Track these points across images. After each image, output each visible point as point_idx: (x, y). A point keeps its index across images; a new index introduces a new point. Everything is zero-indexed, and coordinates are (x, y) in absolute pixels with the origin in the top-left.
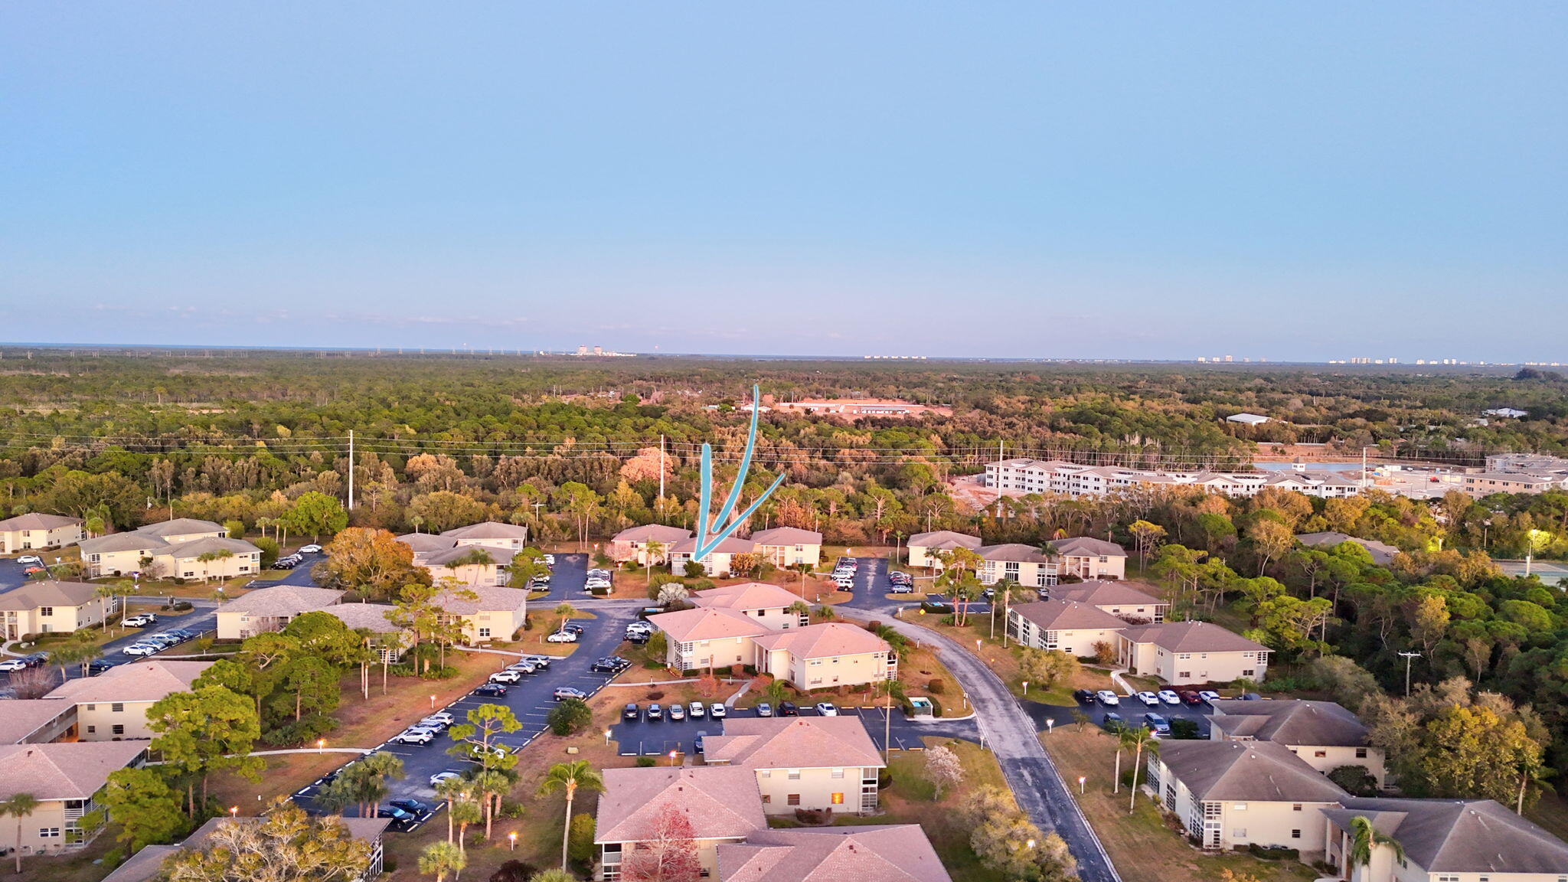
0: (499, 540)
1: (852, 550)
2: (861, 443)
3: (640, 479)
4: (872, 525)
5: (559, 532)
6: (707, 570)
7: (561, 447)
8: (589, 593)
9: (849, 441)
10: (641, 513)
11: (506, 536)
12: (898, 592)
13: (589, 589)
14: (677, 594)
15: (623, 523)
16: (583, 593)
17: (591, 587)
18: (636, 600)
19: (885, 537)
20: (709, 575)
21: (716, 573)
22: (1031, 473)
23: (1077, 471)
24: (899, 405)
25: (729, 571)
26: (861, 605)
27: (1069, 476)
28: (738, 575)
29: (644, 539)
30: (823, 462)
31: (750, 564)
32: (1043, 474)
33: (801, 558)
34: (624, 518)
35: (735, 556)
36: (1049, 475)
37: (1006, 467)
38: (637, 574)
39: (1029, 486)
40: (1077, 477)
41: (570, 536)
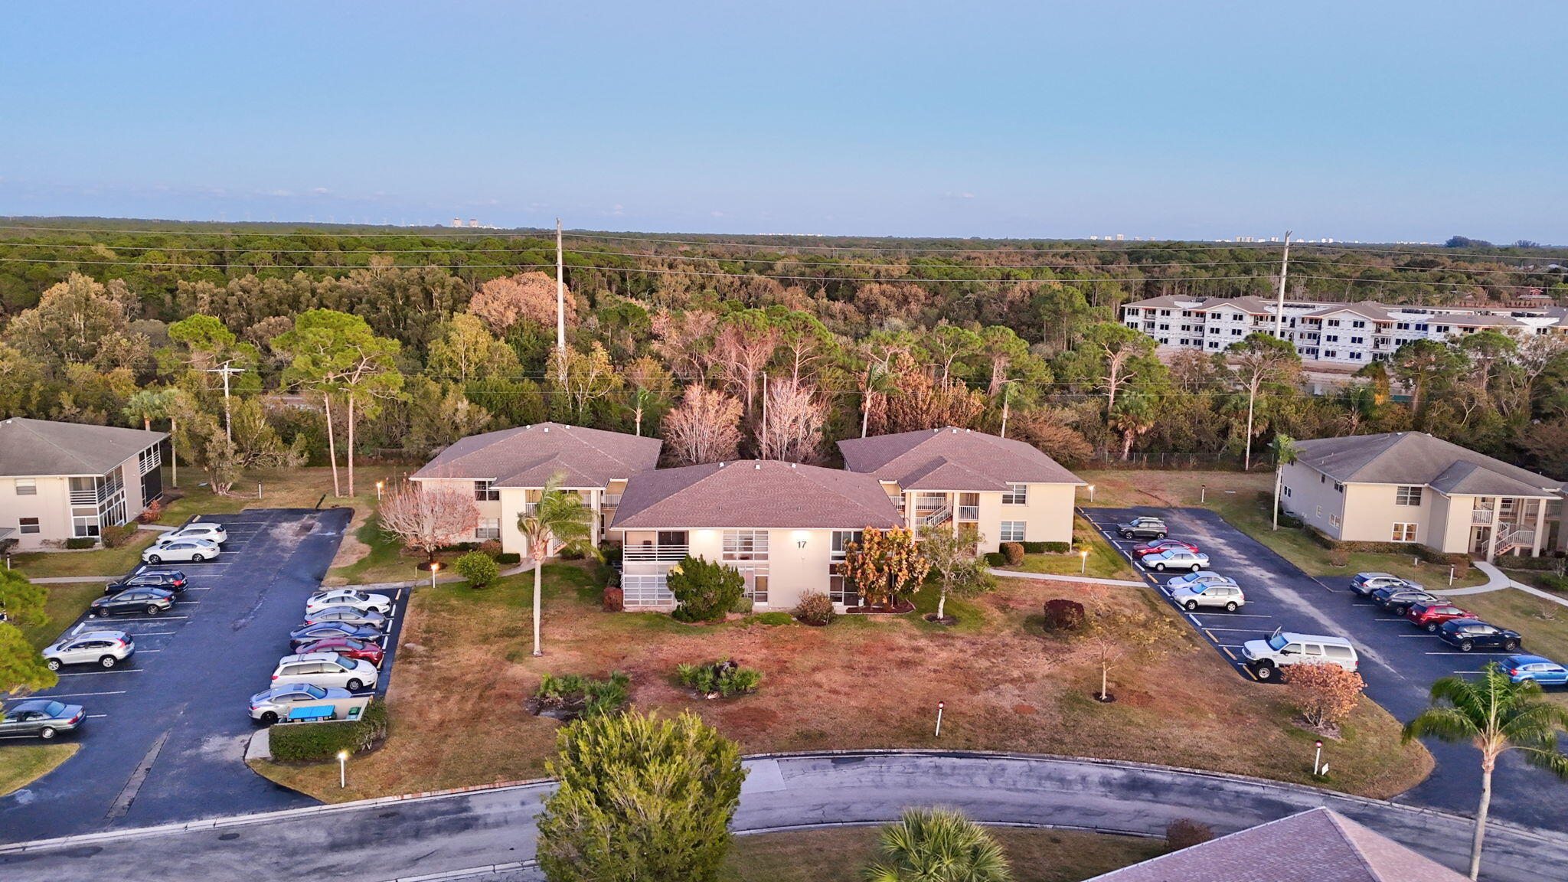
0: (25, 482)
3: (511, 322)
5: (272, 447)
6: (749, 588)
10: (513, 390)
15: (461, 417)
19: (1128, 444)
20: (759, 606)
21: (781, 598)
22: (1215, 316)
23: (1313, 311)
25: (827, 591)
27: (1293, 321)
28: (861, 603)
29: (513, 472)
30: (838, 306)
31: (911, 568)
32: (1241, 318)
33: (1024, 524)
34: (464, 405)
35: (837, 535)
36: (1252, 320)
37: (1166, 309)
38: (497, 603)
39: (1213, 340)
40: (1311, 321)
41: (306, 455)
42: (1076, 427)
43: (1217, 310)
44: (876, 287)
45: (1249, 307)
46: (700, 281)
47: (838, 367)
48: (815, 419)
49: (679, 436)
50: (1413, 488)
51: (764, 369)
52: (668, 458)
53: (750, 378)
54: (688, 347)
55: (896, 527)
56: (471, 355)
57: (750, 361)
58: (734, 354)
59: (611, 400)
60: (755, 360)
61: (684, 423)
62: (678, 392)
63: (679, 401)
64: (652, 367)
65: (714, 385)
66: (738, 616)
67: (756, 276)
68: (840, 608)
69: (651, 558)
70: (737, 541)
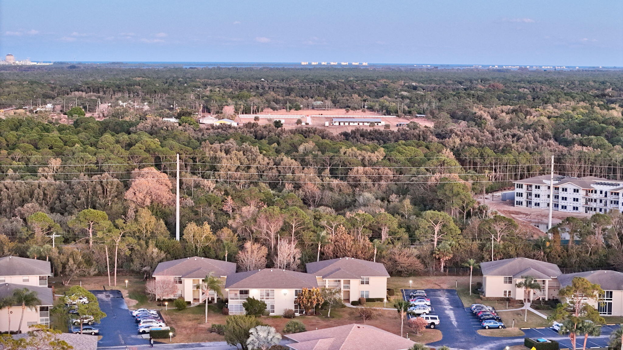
0: (26, 277)
1: (414, 281)
2: (375, 159)
4: (429, 253)
5: (84, 267)
6: (268, 308)
7: (46, 169)
8: (147, 336)
9: (360, 158)
11: (31, 272)
12: (489, 328)
13: (144, 332)
14: (270, 337)
15: (155, 255)
16: (139, 337)
17: (147, 330)
18: (203, 344)
19: (443, 265)
20: (271, 314)
21: (279, 311)
22: (565, 190)
23: (615, 187)
24: (370, 116)
25: (293, 309)
26: (457, 344)
27: (606, 193)
28: (304, 313)
29: (187, 274)
30: (335, 182)
31: (318, 301)
32: (578, 191)
33: (368, 291)
34: (156, 250)
35: (296, 291)
36: (584, 192)
37: (538, 185)
38: (189, 313)
39: (563, 204)
40: (615, 194)
41: (97, 270)
42: (419, 257)
43: (565, 186)
44: (361, 169)
45: (583, 185)
46: (246, 162)
47: (312, 231)
48: (297, 254)
49: (242, 262)
50: (509, 278)
51: (279, 232)
52: (239, 269)
53: (272, 237)
54: (244, 223)
55: (314, 288)
56: (148, 227)
57: (272, 229)
58: (265, 227)
59: (211, 247)
60: (274, 228)
61: (244, 257)
62: (240, 243)
63: (242, 248)
64: (228, 232)
65: (256, 240)
66: (265, 316)
67: (285, 158)
68: (297, 314)
69: (237, 299)
70: (264, 294)
